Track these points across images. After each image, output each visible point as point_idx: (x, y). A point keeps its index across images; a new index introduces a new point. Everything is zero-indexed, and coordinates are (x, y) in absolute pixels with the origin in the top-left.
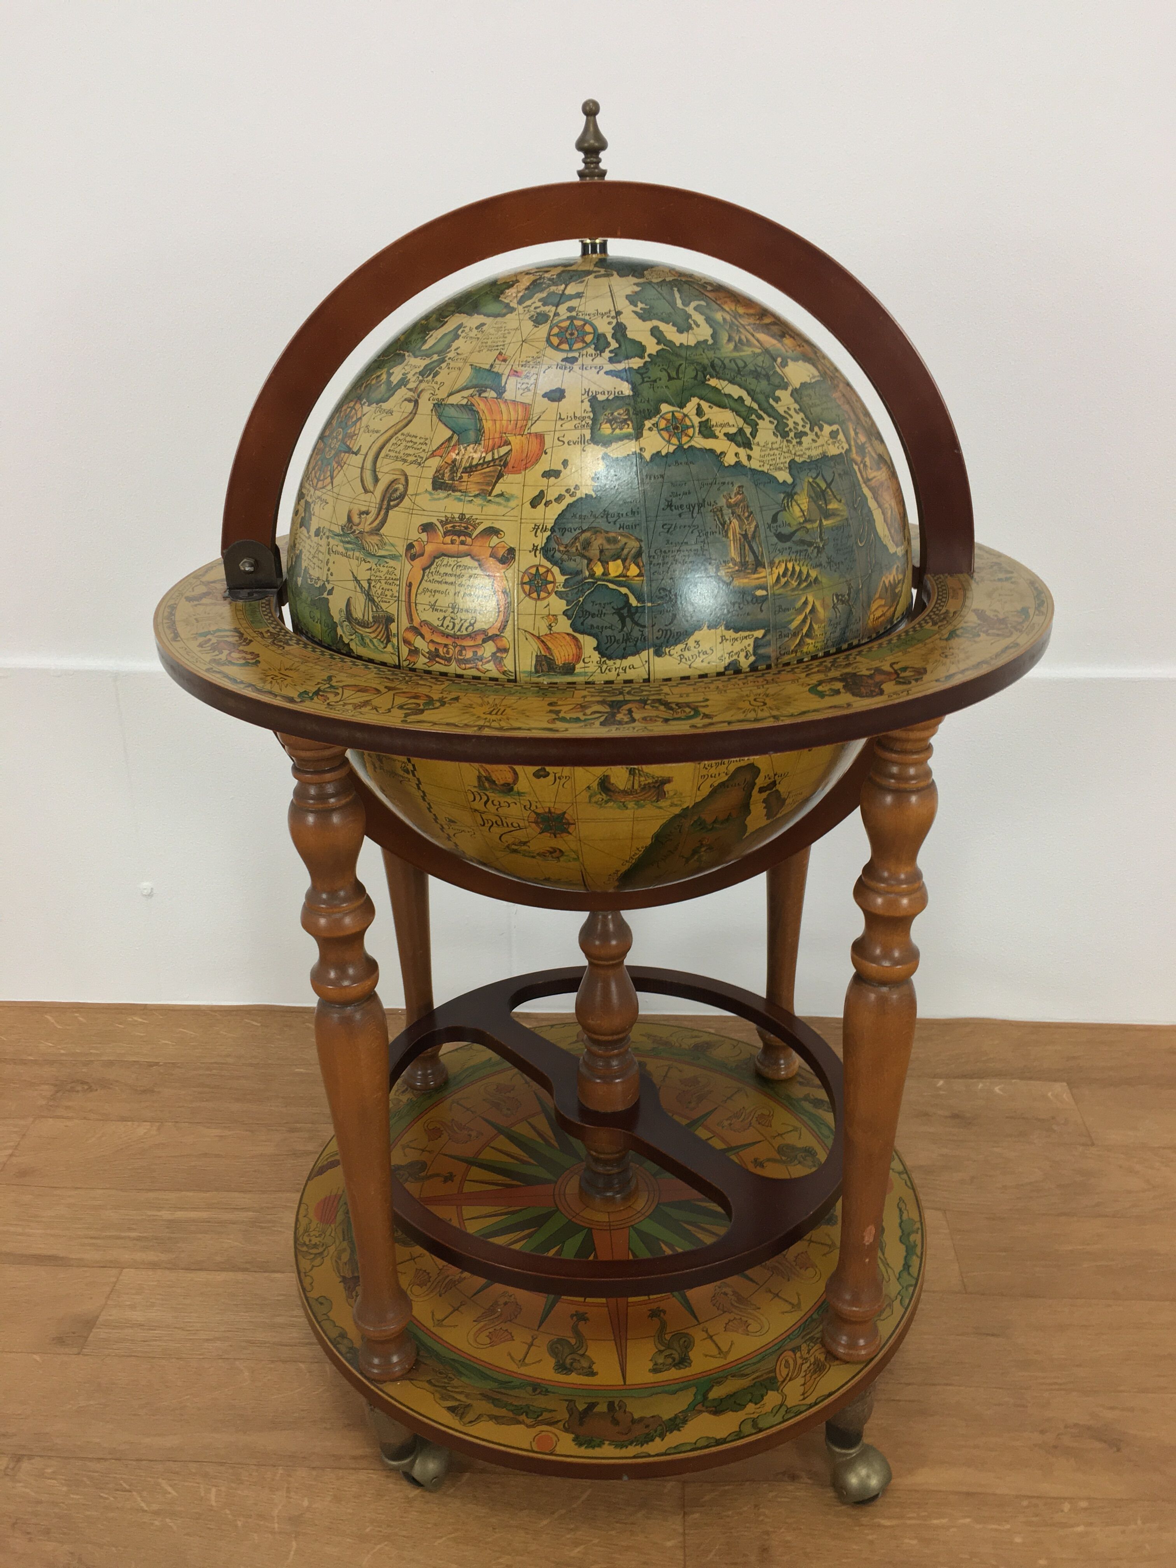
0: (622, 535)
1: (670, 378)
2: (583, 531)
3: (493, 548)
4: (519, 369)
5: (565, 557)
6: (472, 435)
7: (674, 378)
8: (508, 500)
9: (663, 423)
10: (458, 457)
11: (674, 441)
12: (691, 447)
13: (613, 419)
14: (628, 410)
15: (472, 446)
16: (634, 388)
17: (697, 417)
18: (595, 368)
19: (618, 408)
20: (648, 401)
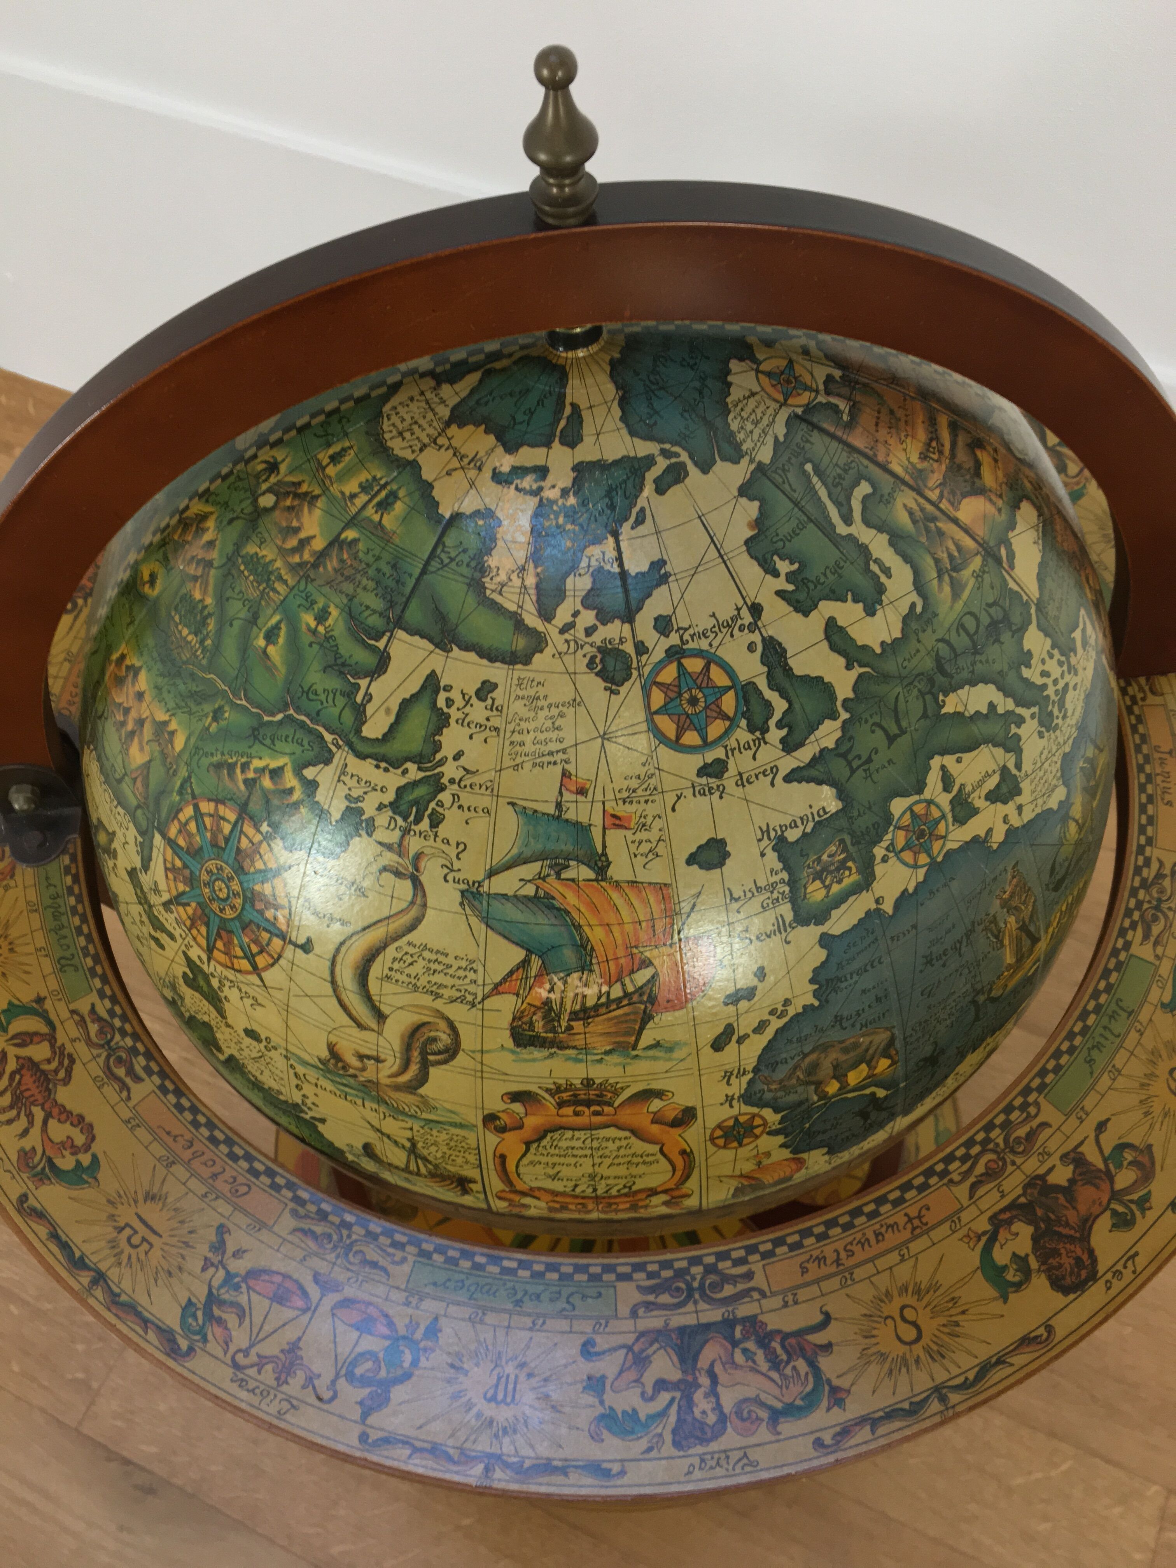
0: (863, 1035)
1: (891, 739)
2: (805, 1056)
3: (655, 1113)
4: (622, 810)
5: (779, 1094)
6: (569, 955)
7: (896, 736)
8: (670, 1050)
9: (901, 839)
10: (552, 996)
11: (923, 859)
12: (949, 854)
13: (823, 870)
14: (842, 841)
15: (576, 975)
16: (841, 795)
17: (945, 794)
18: (764, 773)
19: (827, 844)
20: (870, 808)
